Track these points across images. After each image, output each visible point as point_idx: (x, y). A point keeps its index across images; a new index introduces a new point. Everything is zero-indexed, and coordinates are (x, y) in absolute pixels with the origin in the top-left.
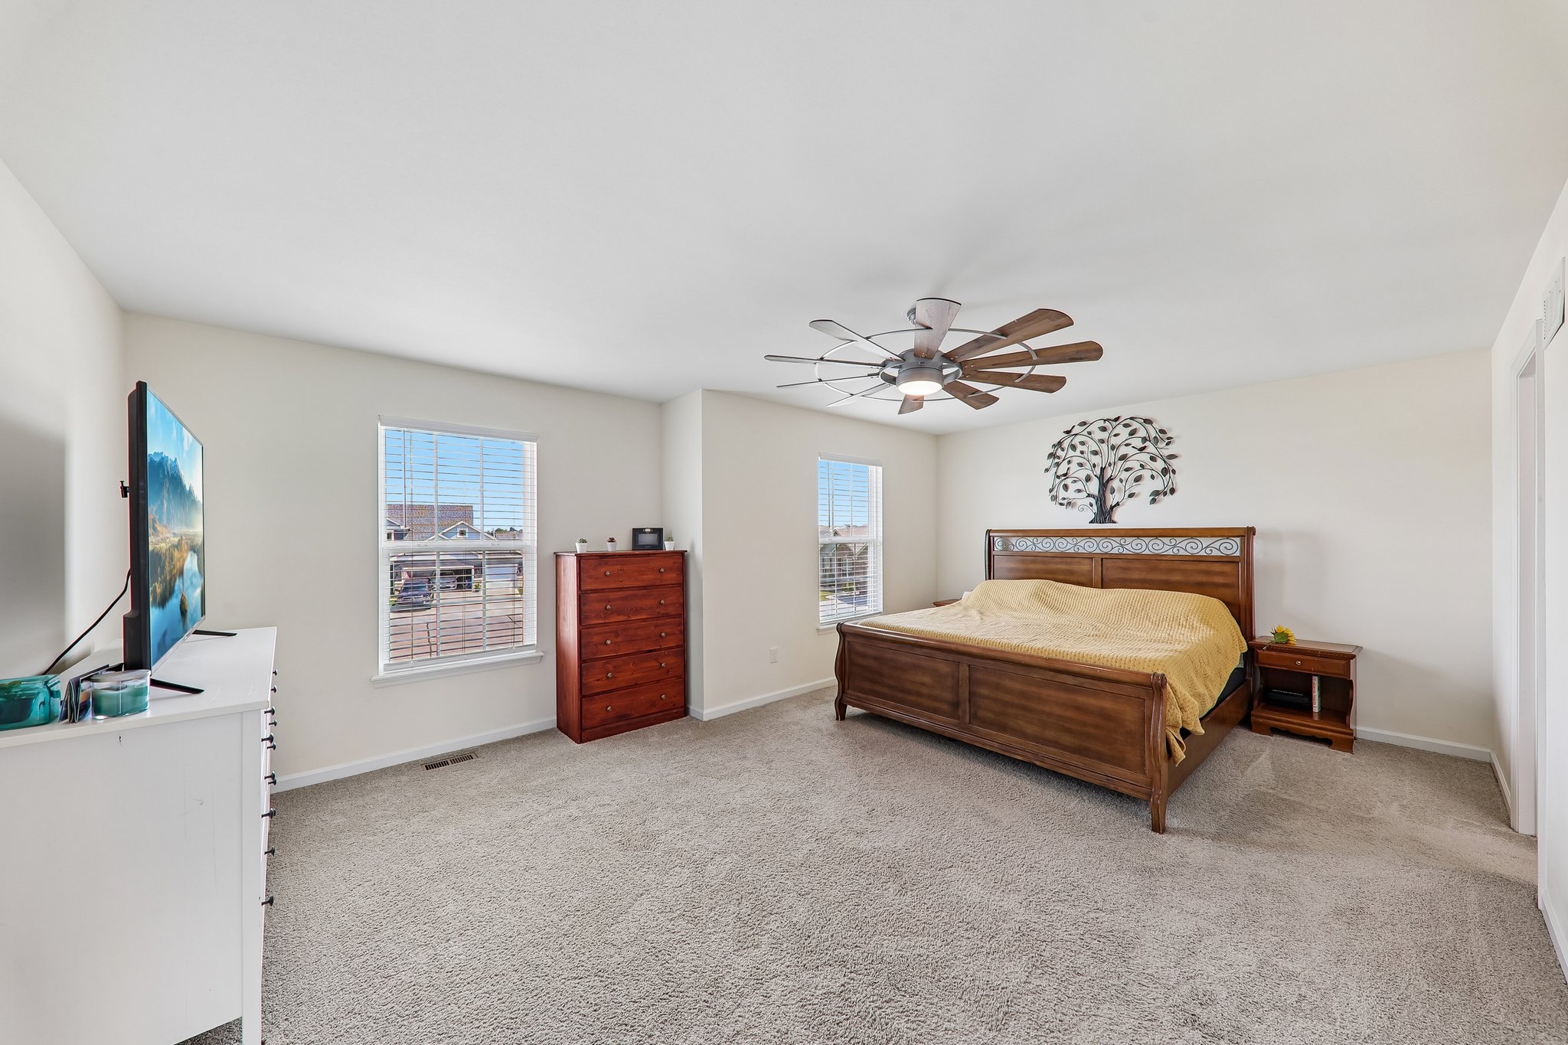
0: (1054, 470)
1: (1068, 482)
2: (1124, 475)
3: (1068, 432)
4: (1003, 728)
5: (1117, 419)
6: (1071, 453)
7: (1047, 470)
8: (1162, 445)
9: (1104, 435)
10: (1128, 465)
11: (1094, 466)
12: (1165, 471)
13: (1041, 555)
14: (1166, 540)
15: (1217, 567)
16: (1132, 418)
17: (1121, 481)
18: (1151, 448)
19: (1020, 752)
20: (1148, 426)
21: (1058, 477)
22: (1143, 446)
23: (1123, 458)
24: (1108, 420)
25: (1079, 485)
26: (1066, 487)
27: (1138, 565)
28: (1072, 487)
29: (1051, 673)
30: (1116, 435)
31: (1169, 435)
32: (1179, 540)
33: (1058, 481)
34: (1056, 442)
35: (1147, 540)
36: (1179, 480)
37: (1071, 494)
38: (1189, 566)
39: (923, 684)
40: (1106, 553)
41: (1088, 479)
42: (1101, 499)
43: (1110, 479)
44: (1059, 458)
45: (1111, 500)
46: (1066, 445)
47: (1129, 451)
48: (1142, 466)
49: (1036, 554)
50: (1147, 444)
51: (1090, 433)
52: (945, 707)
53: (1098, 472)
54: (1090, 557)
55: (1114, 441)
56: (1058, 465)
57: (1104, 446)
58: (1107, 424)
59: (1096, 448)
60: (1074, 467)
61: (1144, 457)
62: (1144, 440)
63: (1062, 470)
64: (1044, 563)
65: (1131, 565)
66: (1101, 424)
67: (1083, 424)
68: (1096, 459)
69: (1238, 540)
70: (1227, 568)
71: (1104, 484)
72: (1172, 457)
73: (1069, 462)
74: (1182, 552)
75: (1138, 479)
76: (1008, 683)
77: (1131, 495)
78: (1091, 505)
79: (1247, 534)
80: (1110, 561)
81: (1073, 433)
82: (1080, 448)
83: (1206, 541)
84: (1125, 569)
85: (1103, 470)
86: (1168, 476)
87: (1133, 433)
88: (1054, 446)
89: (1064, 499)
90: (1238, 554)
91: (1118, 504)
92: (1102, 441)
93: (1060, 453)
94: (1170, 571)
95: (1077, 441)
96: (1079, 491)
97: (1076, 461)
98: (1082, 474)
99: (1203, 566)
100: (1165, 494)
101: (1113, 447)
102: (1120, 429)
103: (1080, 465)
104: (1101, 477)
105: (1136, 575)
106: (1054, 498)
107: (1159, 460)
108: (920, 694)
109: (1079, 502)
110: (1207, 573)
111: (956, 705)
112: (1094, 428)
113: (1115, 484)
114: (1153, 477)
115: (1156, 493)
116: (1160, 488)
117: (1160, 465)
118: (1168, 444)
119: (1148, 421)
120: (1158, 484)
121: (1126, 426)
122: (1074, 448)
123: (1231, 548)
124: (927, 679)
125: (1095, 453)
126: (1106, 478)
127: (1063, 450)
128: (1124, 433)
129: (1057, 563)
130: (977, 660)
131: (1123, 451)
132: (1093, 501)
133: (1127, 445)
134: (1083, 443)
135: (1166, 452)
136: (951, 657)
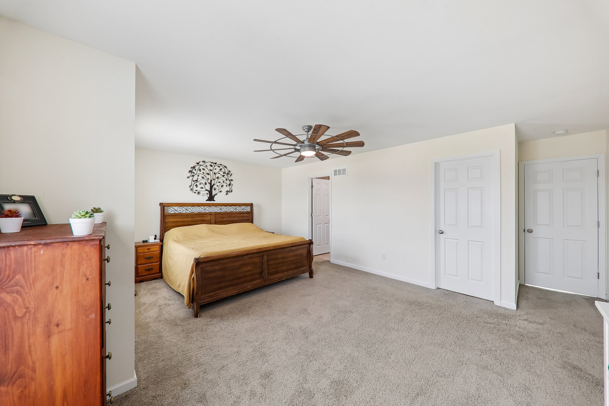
0: (191, 178)
1: (198, 184)
2: (218, 184)
3: (198, 163)
4: (277, 272)
5: (216, 163)
6: (199, 172)
7: (188, 177)
8: (229, 176)
9: (212, 168)
10: (219, 181)
11: (208, 179)
12: (230, 185)
13: (190, 214)
14: (233, 207)
15: (246, 215)
16: (221, 165)
17: (217, 186)
18: (226, 176)
19: (284, 277)
20: (225, 169)
21: (194, 181)
22: (224, 175)
23: (218, 178)
24: (213, 163)
25: (202, 186)
26: (197, 186)
27: (226, 216)
28: (199, 186)
29: (290, 248)
30: (215, 169)
31: (230, 173)
32: (237, 207)
33: (193, 183)
34: (193, 166)
35: (228, 207)
36: (233, 188)
37: (199, 189)
38: (239, 215)
39: (248, 271)
40: (216, 212)
41: (206, 184)
42: (210, 192)
43: (214, 185)
44: (194, 173)
45: (214, 193)
46: (197, 168)
47: (219, 176)
48: (223, 182)
49: (188, 214)
50: (225, 174)
51: (207, 166)
52: (257, 276)
53: (209, 182)
54: (210, 214)
55: (214, 171)
56: (193, 176)
57: (211, 172)
58: (212, 164)
59: (208, 172)
60: (200, 178)
61: (224, 179)
62: (224, 173)
63: (195, 178)
64: (192, 217)
65: (224, 216)
66: (210, 163)
67: (204, 162)
68: (208, 176)
69: (249, 207)
70: (247, 215)
71: (211, 187)
72: (232, 180)
73: (198, 176)
74: (238, 211)
75: (222, 186)
76: (279, 256)
77: (220, 192)
78: (207, 194)
79: (251, 205)
80: (217, 215)
81: (199, 164)
82: (202, 171)
83: (243, 207)
84: (222, 217)
85: (211, 181)
86: (230, 186)
87: (221, 170)
88: (192, 168)
89: (196, 190)
90: (249, 211)
91: (216, 194)
92: (211, 170)
93: (194, 171)
94: (234, 217)
95: (201, 168)
96: (202, 188)
97: (201, 176)
98: (203, 181)
99: (242, 215)
100: (230, 192)
101: (215, 174)
102: (216, 167)
103: (203, 178)
104: (210, 184)
105: (225, 219)
106: (192, 190)
107: (228, 180)
108: (246, 276)
109: (202, 193)
110: (243, 217)
111: (262, 273)
112: (208, 164)
113: (215, 186)
114: (227, 186)
115: (227, 191)
116: (229, 190)
117: (228, 182)
118: (231, 176)
119: (225, 167)
120: (228, 189)
121: (219, 167)
122: (200, 170)
123: (248, 209)
124: (249, 268)
125: (208, 174)
126: (212, 184)
127: (195, 170)
128: (218, 169)
129: (197, 217)
130: (270, 252)
131: (217, 175)
132: (208, 192)
133: (219, 173)
134: (204, 169)
135: (230, 179)
136: (260, 255)
